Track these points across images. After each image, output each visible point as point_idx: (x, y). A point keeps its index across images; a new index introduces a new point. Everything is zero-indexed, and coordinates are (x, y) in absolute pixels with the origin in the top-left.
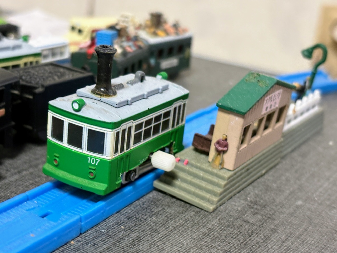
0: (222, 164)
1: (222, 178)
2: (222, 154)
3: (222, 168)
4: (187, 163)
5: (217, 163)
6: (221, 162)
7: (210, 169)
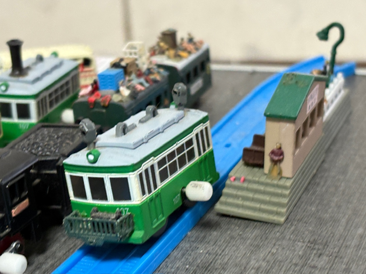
0: (280, 173)
1: (285, 188)
2: (278, 164)
3: (281, 178)
4: (244, 180)
5: (275, 173)
6: (278, 171)
7: (269, 181)
